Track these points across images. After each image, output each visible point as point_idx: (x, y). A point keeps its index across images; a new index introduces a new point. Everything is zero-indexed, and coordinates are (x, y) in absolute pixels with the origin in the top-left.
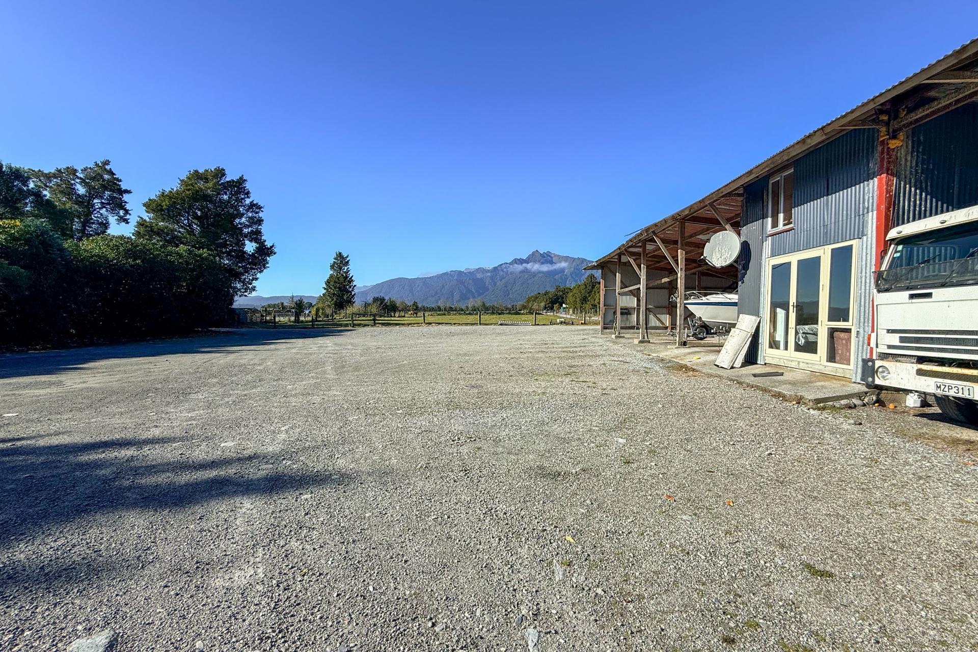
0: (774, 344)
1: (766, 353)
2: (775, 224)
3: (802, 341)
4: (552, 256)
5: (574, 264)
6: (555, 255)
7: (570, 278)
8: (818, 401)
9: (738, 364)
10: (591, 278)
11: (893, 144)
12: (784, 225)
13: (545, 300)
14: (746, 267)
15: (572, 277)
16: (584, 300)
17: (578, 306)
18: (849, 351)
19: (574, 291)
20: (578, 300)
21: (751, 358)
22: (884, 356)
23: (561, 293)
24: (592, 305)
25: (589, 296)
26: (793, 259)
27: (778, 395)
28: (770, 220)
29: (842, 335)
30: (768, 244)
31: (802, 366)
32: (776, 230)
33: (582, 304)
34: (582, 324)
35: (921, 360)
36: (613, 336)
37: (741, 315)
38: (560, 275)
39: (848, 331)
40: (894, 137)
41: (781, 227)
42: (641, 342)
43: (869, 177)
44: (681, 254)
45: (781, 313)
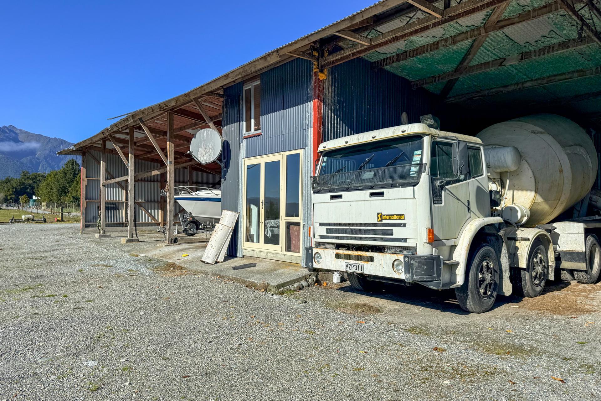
0: (249, 238)
1: (244, 247)
2: (248, 129)
3: (270, 235)
4: (18, 132)
5: (50, 145)
6: (22, 132)
7: (44, 162)
8: (279, 286)
9: (221, 259)
10: (73, 164)
11: (322, 76)
12: (255, 130)
13: (6, 189)
14: (227, 166)
15: (46, 161)
16: (63, 191)
17: (55, 198)
18: (299, 241)
19: (50, 179)
20: (55, 191)
21: (232, 252)
22: (318, 245)
23: (31, 182)
24: (73, 197)
25: (70, 186)
26: (262, 161)
27: (252, 285)
28: (244, 123)
29: (295, 228)
30: (243, 145)
31: (270, 256)
32: (249, 134)
33: (61, 196)
34: (58, 221)
35: (338, 246)
36: (97, 235)
37: (223, 211)
38: (29, 158)
39: (298, 224)
40: (322, 71)
41: (253, 132)
42: (129, 241)
43: (308, 101)
44: (170, 146)
45: (254, 208)
